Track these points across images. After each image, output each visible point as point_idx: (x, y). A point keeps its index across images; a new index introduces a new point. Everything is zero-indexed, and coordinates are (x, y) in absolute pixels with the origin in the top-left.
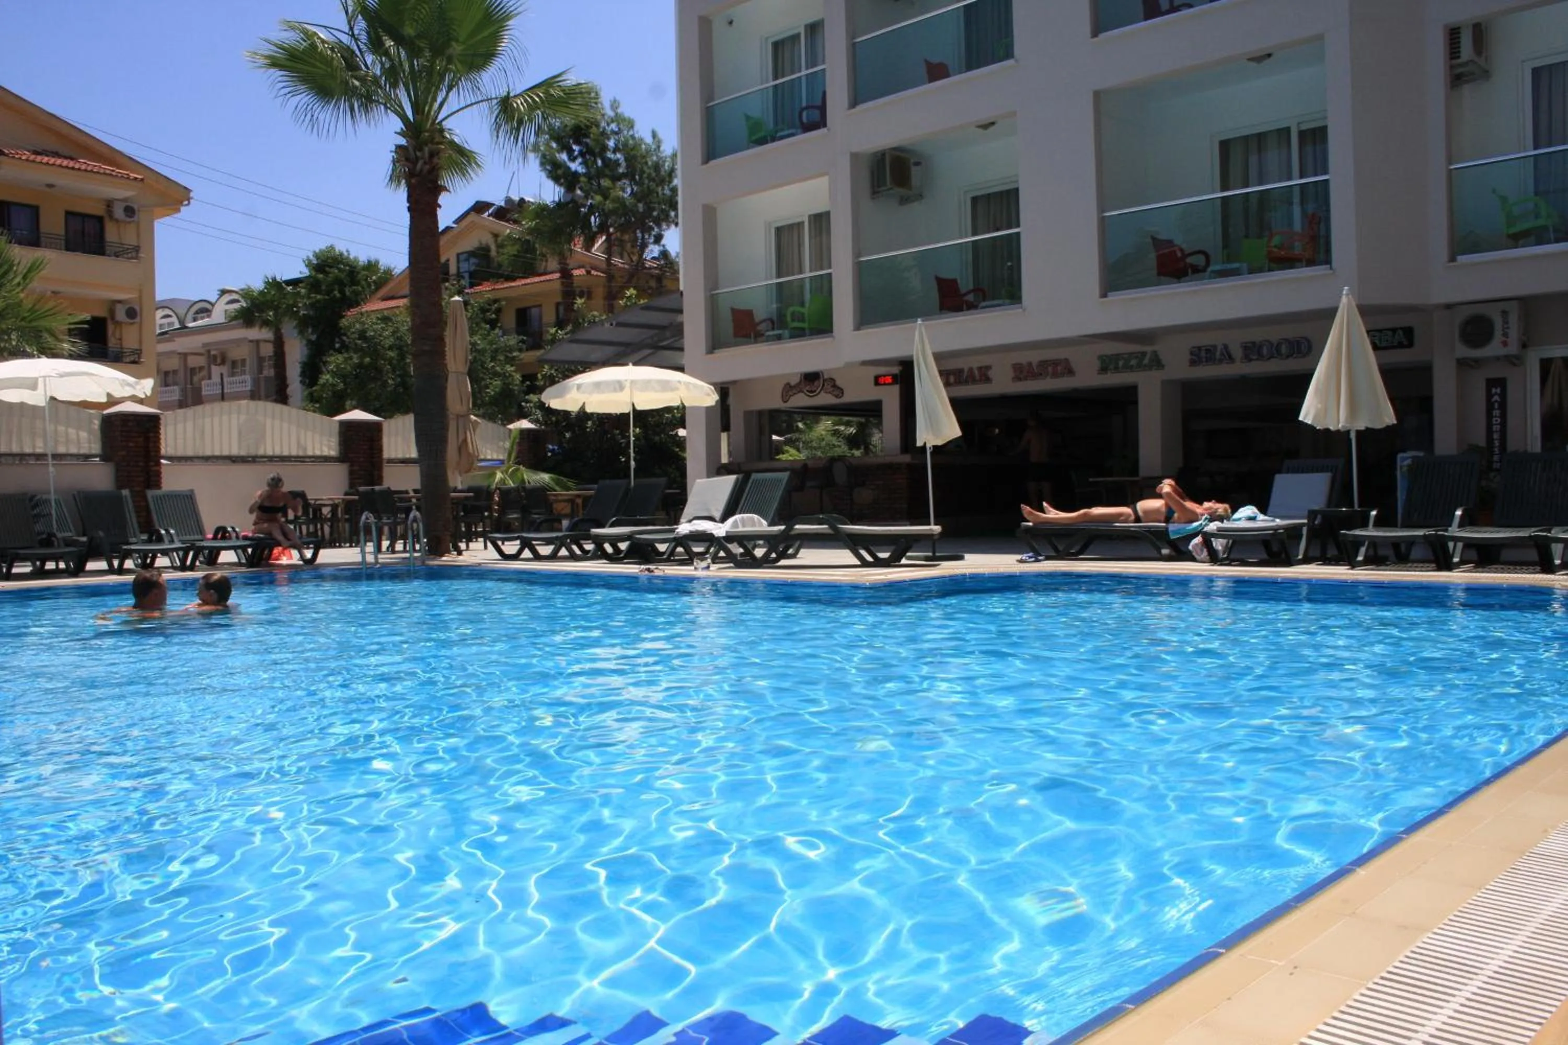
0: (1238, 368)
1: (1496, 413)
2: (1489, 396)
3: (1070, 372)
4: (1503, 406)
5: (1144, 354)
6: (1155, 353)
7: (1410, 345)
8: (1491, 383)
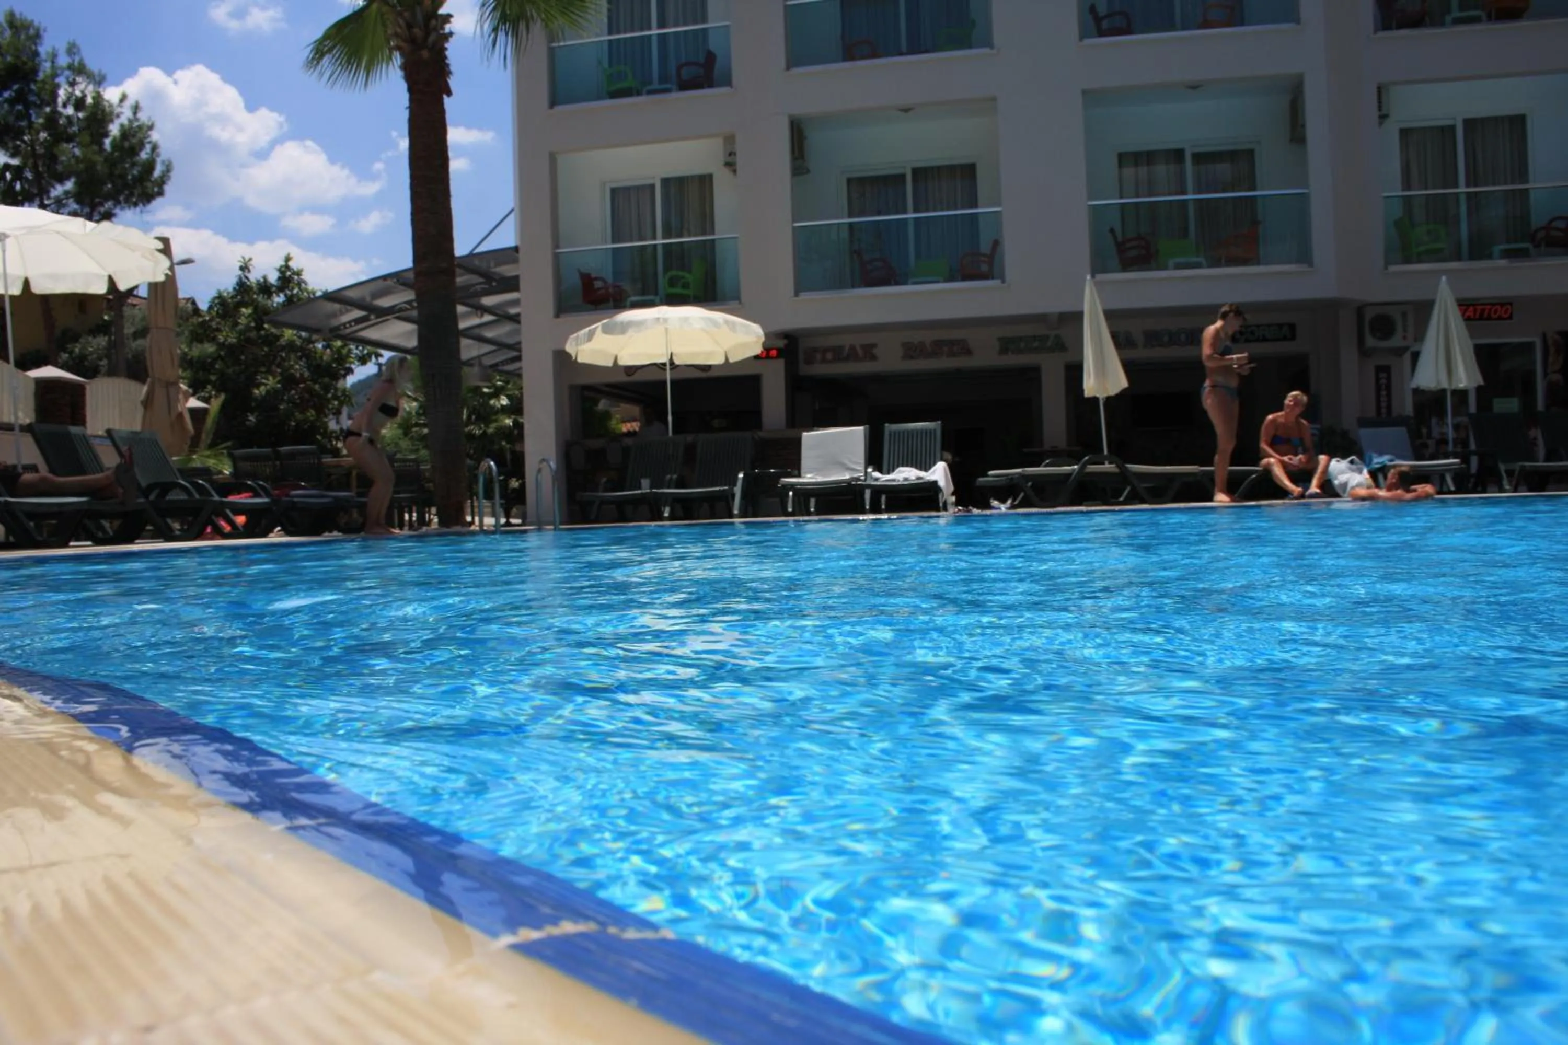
0: (1143, 353)
1: (1384, 393)
2: (1378, 380)
3: (968, 352)
4: (1388, 387)
5: (1047, 337)
6: (1057, 337)
7: (1293, 338)
8: (1379, 369)
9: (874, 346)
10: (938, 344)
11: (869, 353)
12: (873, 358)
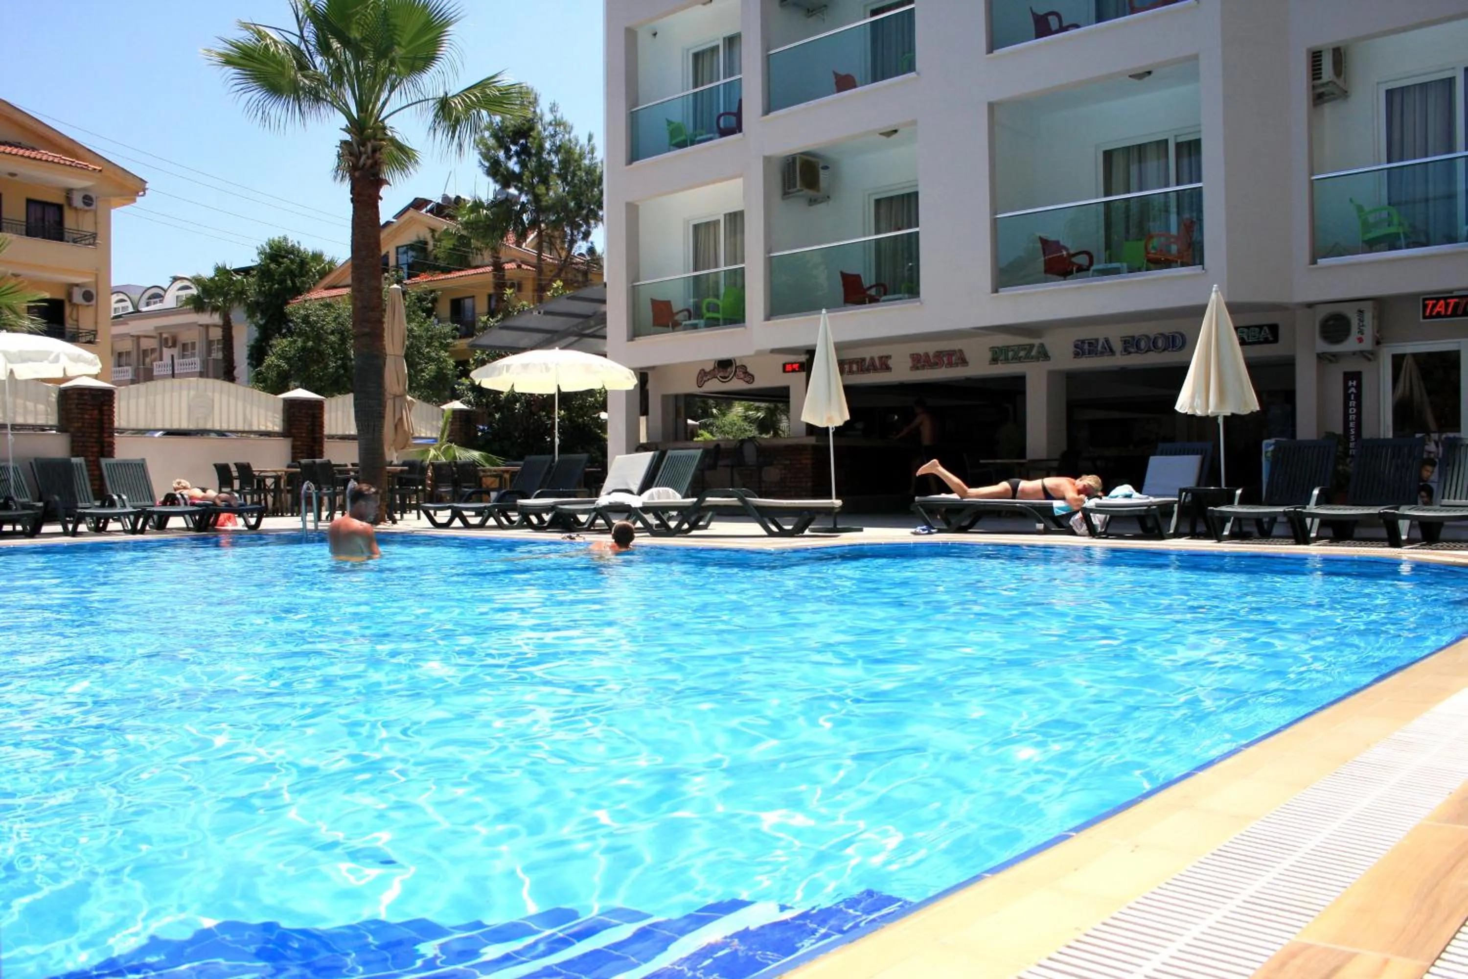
0: (1120, 360)
1: (1352, 403)
2: (1346, 388)
3: (964, 362)
4: (1358, 397)
5: (1032, 346)
6: (1042, 346)
7: (1276, 340)
8: (1349, 376)
9: (888, 357)
10: (939, 354)
11: (884, 364)
12: (888, 368)
